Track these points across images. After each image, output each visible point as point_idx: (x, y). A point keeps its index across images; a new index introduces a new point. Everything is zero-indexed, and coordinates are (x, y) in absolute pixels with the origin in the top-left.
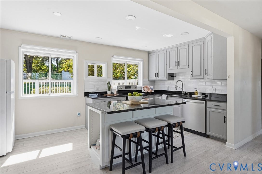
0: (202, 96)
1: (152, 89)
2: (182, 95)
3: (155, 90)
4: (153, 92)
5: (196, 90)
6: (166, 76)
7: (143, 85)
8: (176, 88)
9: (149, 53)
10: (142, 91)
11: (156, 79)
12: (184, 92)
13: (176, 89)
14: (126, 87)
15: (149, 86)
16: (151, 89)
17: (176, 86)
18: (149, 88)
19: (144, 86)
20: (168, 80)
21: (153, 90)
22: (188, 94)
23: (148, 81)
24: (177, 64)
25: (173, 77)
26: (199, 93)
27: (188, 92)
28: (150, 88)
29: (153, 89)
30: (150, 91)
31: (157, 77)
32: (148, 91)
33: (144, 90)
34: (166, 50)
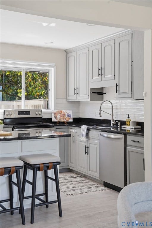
0: (133, 127)
1: (70, 117)
2: (112, 125)
3: (74, 119)
4: (71, 120)
5: (129, 117)
6: (88, 92)
7: (55, 109)
8: (100, 114)
9: (67, 52)
10: (51, 119)
11: (76, 98)
12: (114, 121)
13: (101, 116)
14: (20, 113)
15: (64, 111)
16: (68, 116)
17: (101, 111)
19: (56, 111)
20: (91, 100)
21: (72, 118)
22: (119, 125)
23: (67, 102)
24: (101, 72)
25: (103, 94)
26: (131, 123)
27: (119, 121)
28: (66, 114)
29: (72, 116)
30: (65, 120)
31: (77, 96)
32: (62, 120)
33: (55, 117)
34: (88, 48)
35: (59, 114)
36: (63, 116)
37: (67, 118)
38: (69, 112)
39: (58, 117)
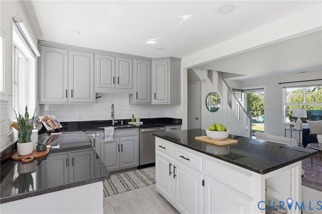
2: (113, 124)
3: (61, 124)
8: (112, 115)
12: (115, 120)
18: (52, 121)
26: (137, 120)
27: (122, 120)
28: (53, 120)
29: (58, 121)
30: (57, 127)
31: (68, 98)
32: (55, 127)
33: (47, 125)
34: (93, 54)
36: (53, 123)
37: (57, 124)
38: (53, 117)
39: (50, 124)
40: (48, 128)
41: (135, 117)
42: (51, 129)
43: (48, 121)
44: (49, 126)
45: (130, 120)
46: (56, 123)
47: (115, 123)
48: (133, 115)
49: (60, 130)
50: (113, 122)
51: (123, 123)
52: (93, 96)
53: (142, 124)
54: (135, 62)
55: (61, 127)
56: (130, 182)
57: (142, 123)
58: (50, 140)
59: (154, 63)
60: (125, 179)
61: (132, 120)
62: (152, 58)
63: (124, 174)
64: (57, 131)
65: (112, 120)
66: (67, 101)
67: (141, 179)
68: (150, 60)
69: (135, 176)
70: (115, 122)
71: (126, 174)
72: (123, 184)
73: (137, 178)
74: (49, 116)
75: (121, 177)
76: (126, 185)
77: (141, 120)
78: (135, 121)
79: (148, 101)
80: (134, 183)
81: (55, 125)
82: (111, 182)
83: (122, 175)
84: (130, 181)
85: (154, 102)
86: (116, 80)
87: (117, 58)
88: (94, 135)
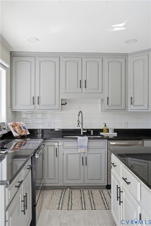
1: (25, 129)
2: (82, 134)
5: (105, 126)
12: (84, 130)
17: (79, 121)
18: (20, 128)
19: (11, 123)
21: (27, 130)
23: (10, 112)
26: (110, 130)
27: (92, 129)
28: (22, 126)
30: (24, 133)
31: (35, 105)
32: (22, 134)
33: (14, 131)
34: (59, 58)
35: (17, 127)
36: (21, 129)
37: (25, 131)
38: (22, 124)
39: (17, 130)
40: (15, 134)
41: (108, 127)
42: (17, 135)
43: (16, 128)
44: (16, 132)
45: (102, 130)
46: (23, 129)
47: (83, 133)
48: (105, 124)
49: (26, 136)
50: (82, 131)
51: (93, 133)
52: (59, 103)
53: (116, 136)
54: (106, 60)
55: (28, 133)
56: (91, 201)
57: (116, 134)
58: (18, 145)
59: (130, 60)
60: (87, 197)
61: (104, 130)
62: (128, 54)
63: (89, 191)
64: (23, 137)
65: (81, 129)
66: (34, 108)
67: (103, 201)
68: (125, 56)
69: (100, 195)
70: (84, 131)
71: (91, 192)
72: (82, 202)
73: (100, 198)
74: (18, 122)
75: (83, 194)
76: (83, 203)
77: (115, 131)
78: (108, 132)
79: (123, 107)
80: (93, 202)
81: (22, 132)
82: (71, 197)
83: (86, 192)
84: (90, 199)
85: (130, 108)
86: (82, 84)
87: (84, 59)
88: (56, 144)
